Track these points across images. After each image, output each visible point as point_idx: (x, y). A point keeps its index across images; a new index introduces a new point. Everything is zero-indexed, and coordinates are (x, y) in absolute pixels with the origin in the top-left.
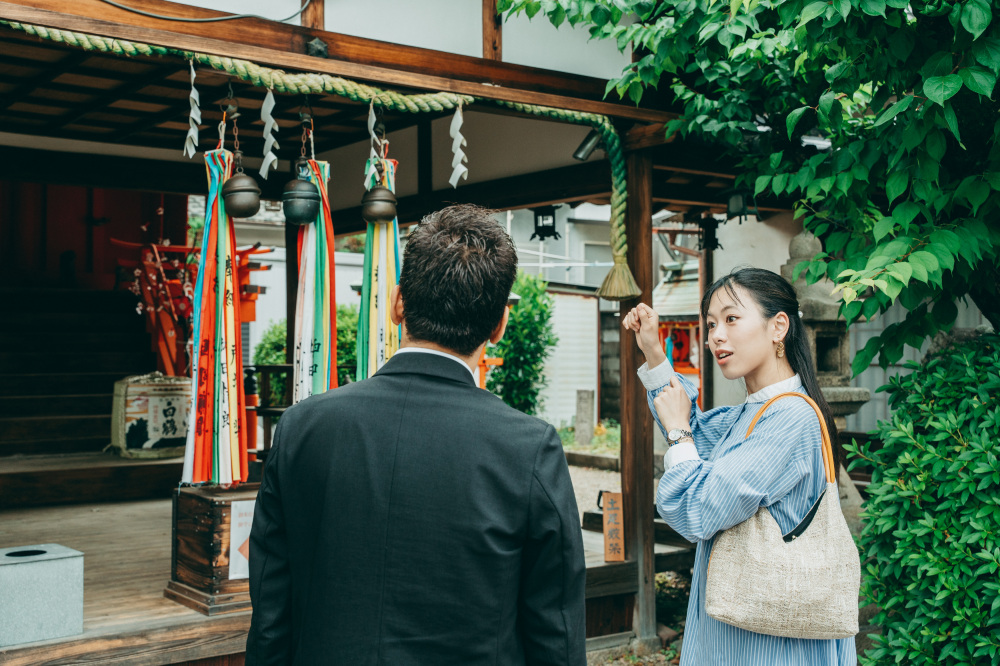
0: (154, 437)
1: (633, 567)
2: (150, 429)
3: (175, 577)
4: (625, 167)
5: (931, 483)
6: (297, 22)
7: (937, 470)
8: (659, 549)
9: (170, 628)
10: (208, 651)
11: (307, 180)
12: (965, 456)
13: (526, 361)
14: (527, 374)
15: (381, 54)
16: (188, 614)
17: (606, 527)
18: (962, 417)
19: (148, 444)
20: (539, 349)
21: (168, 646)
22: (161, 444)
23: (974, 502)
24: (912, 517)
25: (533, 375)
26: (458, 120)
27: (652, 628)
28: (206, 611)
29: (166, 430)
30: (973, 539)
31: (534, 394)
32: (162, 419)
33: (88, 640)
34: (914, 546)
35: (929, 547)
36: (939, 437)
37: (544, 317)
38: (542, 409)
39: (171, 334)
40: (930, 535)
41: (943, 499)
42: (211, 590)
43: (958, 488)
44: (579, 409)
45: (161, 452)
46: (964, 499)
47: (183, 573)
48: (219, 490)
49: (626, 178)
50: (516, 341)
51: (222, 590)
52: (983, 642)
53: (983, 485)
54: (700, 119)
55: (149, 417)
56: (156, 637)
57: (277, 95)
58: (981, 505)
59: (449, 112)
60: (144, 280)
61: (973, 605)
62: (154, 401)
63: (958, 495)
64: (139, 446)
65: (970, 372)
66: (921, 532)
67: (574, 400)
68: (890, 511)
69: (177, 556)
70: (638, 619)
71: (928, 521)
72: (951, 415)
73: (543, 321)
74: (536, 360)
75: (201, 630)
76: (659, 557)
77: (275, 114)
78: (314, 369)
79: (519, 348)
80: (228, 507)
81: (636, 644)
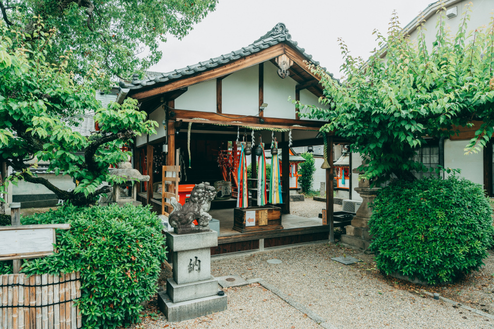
0: (223, 195)
1: (329, 226)
2: (222, 192)
3: (235, 225)
4: (327, 140)
5: (382, 211)
6: (258, 116)
7: (383, 209)
8: (335, 222)
9: (235, 235)
10: (242, 240)
11: (260, 147)
12: (388, 206)
13: (308, 175)
14: (308, 178)
15: (275, 121)
16: (238, 233)
17: (323, 217)
18: (389, 198)
19: (222, 196)
20: (311, 172)
21: (235, 238)
22: (225, 196)
23: (389, 215)
24: (379, 217)
25: (310, 178)
26: (290, 133)
27: (333, 239)
28: (241, 232)
29: (225, 193)
30: (389, 222)
31: (310, 183)
32: (225, 191)
33: (221, 237)
34: (378, 223)
35: (381, 223)
36: (383, 202)
37: (312, 164)
38: (312, 187)
39: (226, 171)
40: (382, 221)
41: (384, 214)
42: (242, 228)
43: (387, 212)
44: (321, 187)
45: (225, 198)
46: (388, 214)
47: (236, 225)
48: (244, 208)
49: (327, 142)
50: (305, 170)
51: (245, 228)
52: (391, 241)
53: (391, 212)
54: (341, 134)
55: (222, 190)
56: (233, 237)
57: (254, 131)
58: (391, 215)
59: (288, 132)
60: (220, 159)
61: (389, 234)
62: (223, 187)
63: (386, 213)
64: (220, 197)
65: (391, 189)
66: (380, 220)
67: (320, 184)
68: (375, 216)
69: (235, 221)
70: (330, 237)
71: (381, 218)
72: (386, 198)
73: (312, 165)
74: (310, 174)
75: (241, 236)
76: (335, 224)
77: (254, 135)
78: (262, 185)
79: (306, 172)
80: (245, 212)
81: (329, 242)
